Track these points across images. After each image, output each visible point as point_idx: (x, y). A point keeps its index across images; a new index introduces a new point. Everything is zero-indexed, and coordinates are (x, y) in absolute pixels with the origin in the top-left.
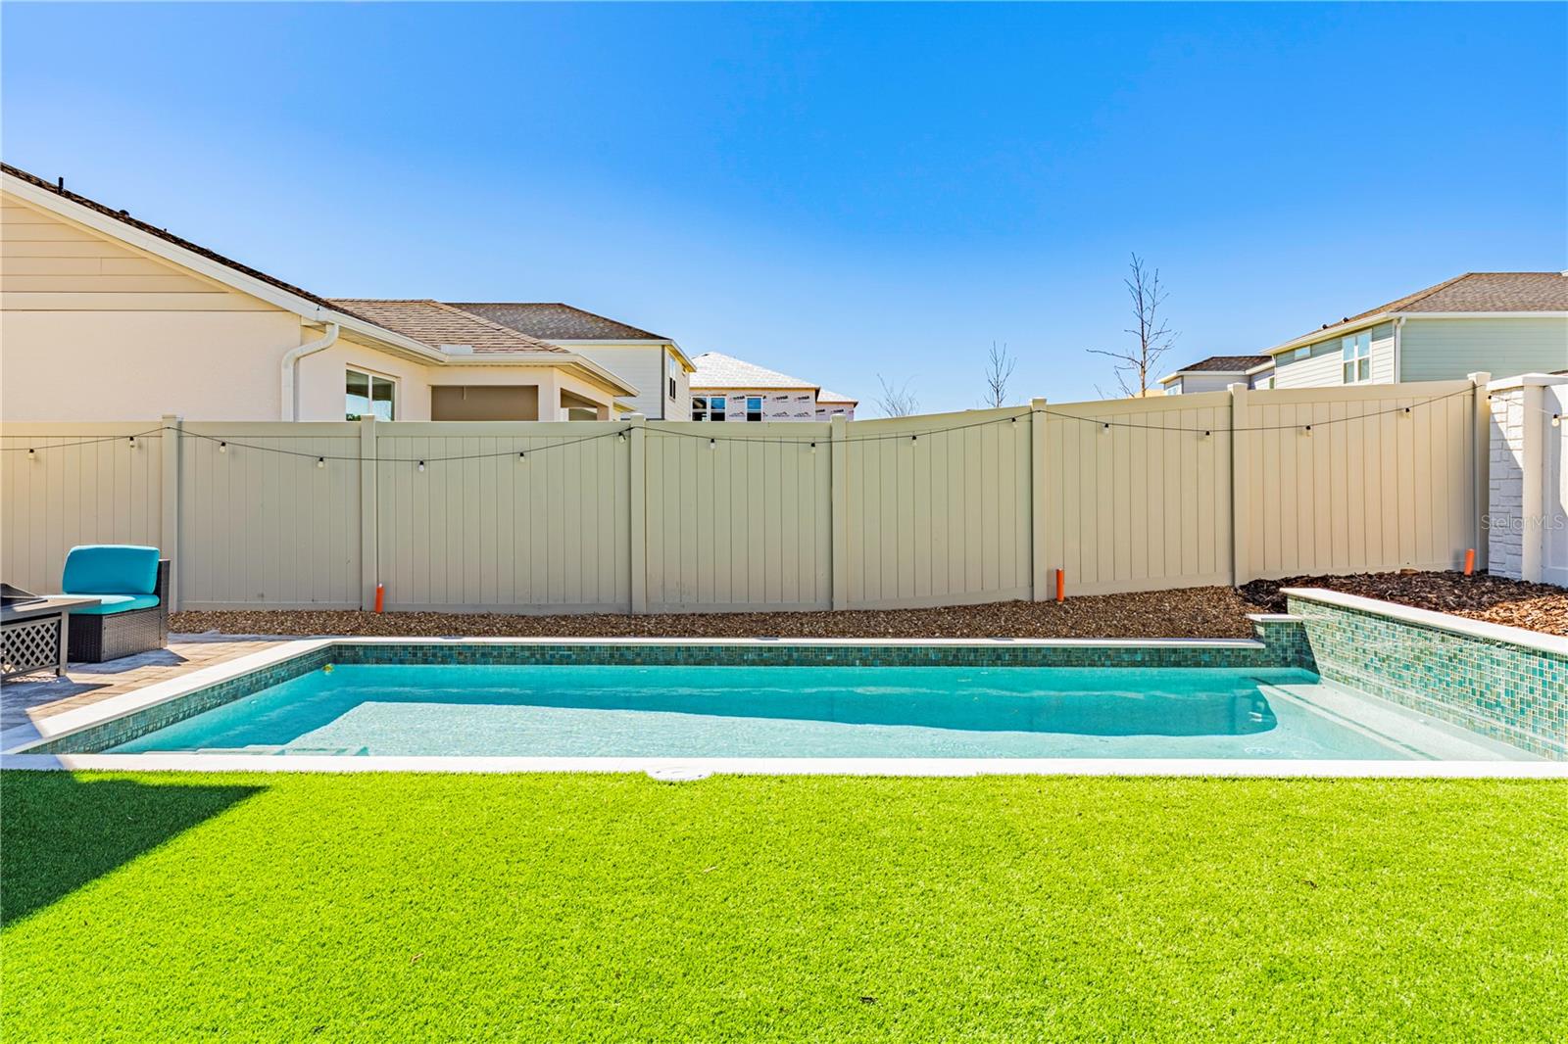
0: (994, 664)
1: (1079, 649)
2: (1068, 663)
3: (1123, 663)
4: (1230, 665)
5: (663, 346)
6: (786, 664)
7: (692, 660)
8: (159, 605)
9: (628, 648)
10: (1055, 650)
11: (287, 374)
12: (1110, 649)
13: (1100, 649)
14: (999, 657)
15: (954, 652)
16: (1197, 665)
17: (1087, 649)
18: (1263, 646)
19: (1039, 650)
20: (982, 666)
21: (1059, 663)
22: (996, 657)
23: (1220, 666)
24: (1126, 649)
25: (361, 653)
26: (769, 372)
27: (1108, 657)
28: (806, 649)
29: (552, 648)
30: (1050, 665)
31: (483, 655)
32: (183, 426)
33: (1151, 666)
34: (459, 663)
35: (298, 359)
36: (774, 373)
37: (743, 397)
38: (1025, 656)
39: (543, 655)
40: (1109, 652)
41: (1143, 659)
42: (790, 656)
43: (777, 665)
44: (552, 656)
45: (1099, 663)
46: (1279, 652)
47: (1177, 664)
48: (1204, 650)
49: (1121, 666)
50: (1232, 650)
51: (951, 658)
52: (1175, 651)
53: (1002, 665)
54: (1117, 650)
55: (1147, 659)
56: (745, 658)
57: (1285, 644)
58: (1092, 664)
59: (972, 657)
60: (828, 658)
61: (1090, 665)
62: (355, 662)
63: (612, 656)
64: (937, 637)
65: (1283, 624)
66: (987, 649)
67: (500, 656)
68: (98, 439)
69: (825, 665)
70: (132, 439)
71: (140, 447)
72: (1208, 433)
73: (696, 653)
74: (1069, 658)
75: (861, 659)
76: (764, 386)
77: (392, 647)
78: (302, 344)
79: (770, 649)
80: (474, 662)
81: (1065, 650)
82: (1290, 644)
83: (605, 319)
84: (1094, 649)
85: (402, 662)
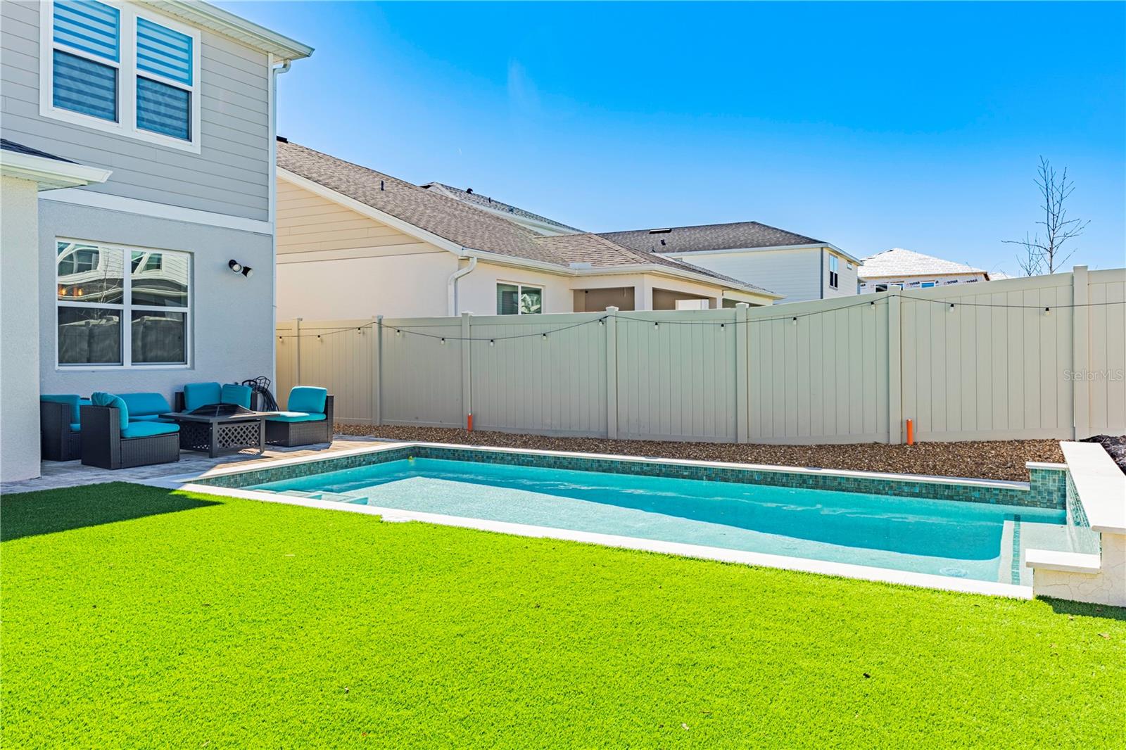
0: (800, 486)
1: (868, 480)
2: (858, 490)
3: (903, 494)
4: (998, 502)
5: (822, 248)
6: (658, 475)
7: (601, 468)
8: (327, 419)
9: (564, 458)
10: (848, 479)
11: (451, 288)
12: (892, 482)
13: (884, 481)
14: (804, 482)
15: (772, 475)
16: (968, 499)
17: (874, 480)
18: (1028, 489)
19: (835, 478)
20: (792, 487)
21: (852, 489)
22: (802, 481)
23: (989, 502)
24: (906, 483)
25: (429, 452)
26: (943, 261)
27: (891, 488)
28: (671, 466)
29: (523, 455)
30: (844, 491)
31: (487, 457)
32: (382, 321)
33: (927, 497)
34: (476, 461)
35: (457, 279)
36: (946, 262)
37: (919, 283)
38: (825, 482)
39: (518, 459)
40: (892, 484)
41: (920, 492)
42: (660, 470)
43: (653, 475)
44: (523, 460)
45: (884, 492)
46: (1045, 495)
47: (950, 498)
48: (974, 488)
49: (902, 496)
50: (1000, 490)
51: (769, 480)
52: (948, 487)
53: (807, 488)
54: (899, 483)
55: (924, 491)
56: (633, 469)
57: (1051, 488)
58: (878, 492)
59: (784, 480)
60: (685, 473)
61: (875, 493)
62: (426, 457)
63: (555, 463)
64: (779, 465)
65: (1049, 471)
66: (796, 475)
67: (496, 458)
68: (346, 329)
69: (683, 478)
70: (359, 329)
71: (364, 333)
72: (1047, 309)
73: (603, 464)
74: (860, 486)
75: (706, 476)
76: (936, 273)
77: (443, 450)
78: (459, 270)
79: (648, 465)
80: (483, 461)
81: (855, 480)
82: (1056, 489)
83: (782, 231)
84: (879, 481)
85: (448, 458)
